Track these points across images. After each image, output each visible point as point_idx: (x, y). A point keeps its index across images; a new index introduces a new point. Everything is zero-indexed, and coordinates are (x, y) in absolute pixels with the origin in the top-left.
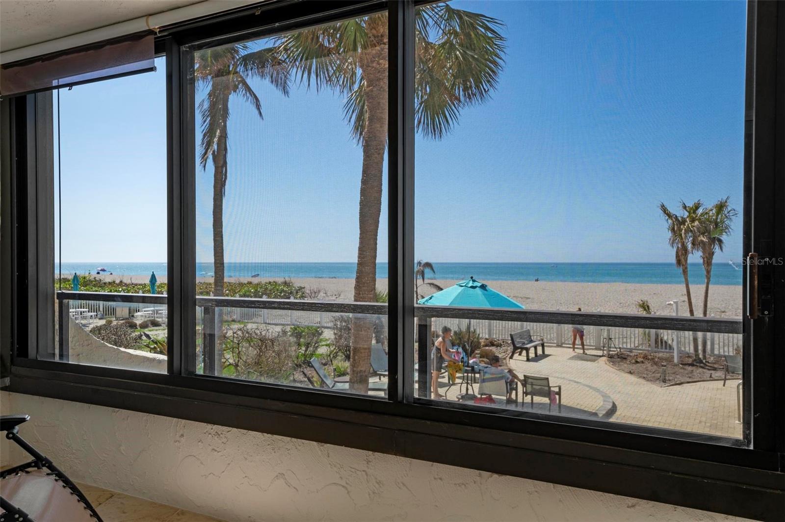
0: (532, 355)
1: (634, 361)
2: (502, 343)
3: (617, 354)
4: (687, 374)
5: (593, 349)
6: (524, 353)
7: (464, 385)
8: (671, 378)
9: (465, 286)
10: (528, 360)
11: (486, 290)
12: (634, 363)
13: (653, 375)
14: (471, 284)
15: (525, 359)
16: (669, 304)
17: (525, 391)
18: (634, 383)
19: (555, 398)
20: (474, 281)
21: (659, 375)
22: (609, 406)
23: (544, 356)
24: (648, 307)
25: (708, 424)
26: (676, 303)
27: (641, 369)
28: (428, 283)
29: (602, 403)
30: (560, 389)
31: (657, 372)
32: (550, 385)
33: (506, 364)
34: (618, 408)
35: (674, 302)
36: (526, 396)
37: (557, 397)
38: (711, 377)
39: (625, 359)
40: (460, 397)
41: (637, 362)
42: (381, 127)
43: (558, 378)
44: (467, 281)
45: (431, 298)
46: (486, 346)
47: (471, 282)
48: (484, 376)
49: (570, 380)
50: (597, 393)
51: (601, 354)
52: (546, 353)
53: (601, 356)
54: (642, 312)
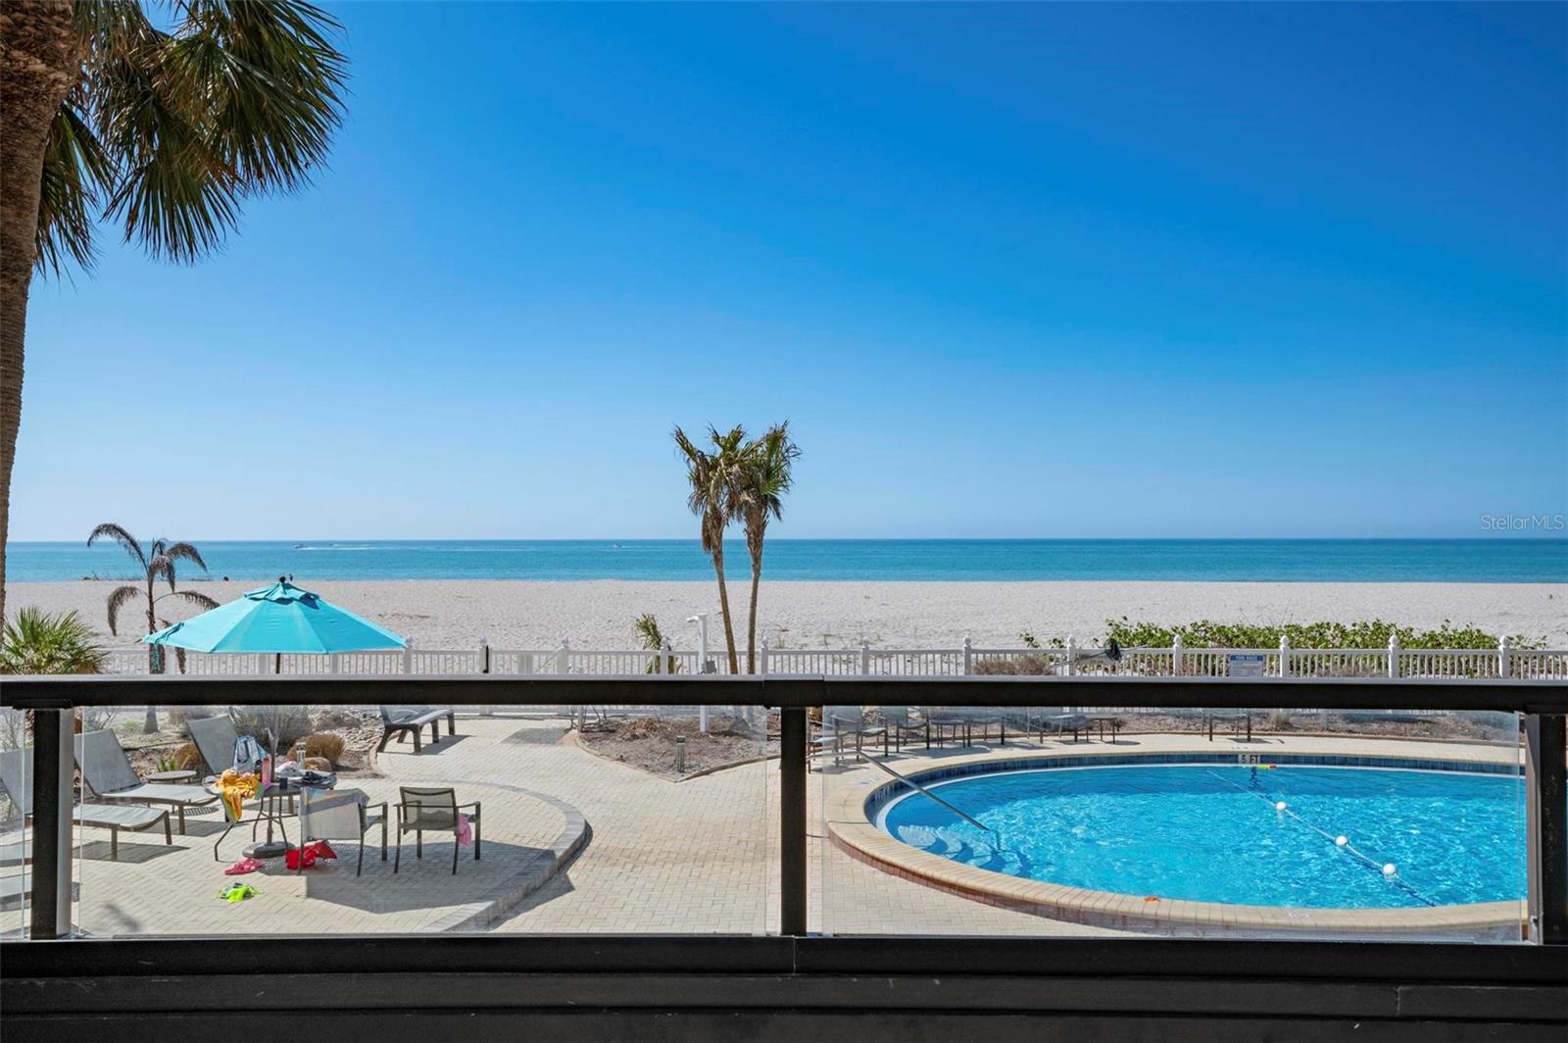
0: (426, 738)
1: (628, 735)
2: (362, 719)
3: (598, 724)
4: (722, 751)
5: (552, 717)
6: (410, 735)
7: (263, 825)
8: (693, 763)
9: (264, 599)
10: (418, 749)
11: (317, 608)
12: (629, 740)
13: (662, 760)
14: (279, 594)
15: (412, 748)
16: (691, 621)
17: (402, 821)
18: (628, 780)
19: (467, 831)
20: (287, 587)
21: (673, 758)
22: (578, 832)
23: (453, 738)
24: (654, 627)
25: (752, 845)
26: (703, 618)
27: (641, 750)
28: (182, 593)
29: (564, 827)
30: (478, 806)
31: (669, 753)
32: (457, 805)
33: (369, 764)
34: (594, 834)
35: (700, 617)
36: (405, 833)
37: (472, 826)
38: (760, 754)
39: (614, 731)
40: (252, 852)
41: (635, 737)
42: (19, 215)
43: (479, 784)
44: (271, 588)
45: (176, 629)
46: (325, 726)
47: (281, 589)
48: (309, 797)
49: (501, 788)
50: (556, 808)
51: (569, 727)
52: (457, 732)
53: (567, 731)
54: (644, 638)
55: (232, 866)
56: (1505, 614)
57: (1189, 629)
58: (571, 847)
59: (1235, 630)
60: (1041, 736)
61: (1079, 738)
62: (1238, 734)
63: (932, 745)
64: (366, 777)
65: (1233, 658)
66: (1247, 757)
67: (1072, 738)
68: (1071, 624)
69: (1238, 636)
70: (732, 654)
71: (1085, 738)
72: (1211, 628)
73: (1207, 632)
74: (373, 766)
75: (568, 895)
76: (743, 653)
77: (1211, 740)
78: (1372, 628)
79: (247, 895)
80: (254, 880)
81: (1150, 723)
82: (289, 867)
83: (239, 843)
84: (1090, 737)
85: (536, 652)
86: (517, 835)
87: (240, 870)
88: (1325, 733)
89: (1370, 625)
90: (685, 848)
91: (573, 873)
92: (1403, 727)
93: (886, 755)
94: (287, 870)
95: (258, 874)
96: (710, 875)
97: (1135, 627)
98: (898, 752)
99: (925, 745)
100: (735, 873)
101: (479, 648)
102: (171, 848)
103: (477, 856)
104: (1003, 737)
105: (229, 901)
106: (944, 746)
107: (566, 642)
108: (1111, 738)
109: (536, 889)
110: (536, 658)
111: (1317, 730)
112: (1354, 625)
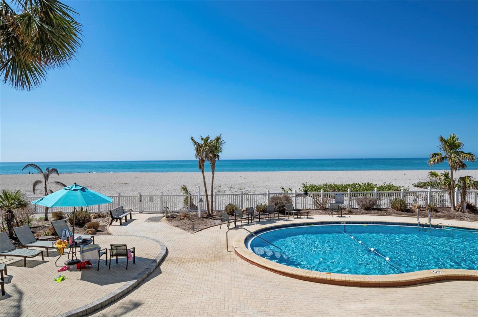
0: (123, 221)
1: (179, 219)
2: (106, 215)
3: (171, 215)
4: (204, 223)
5: (159, 213)
6: (119, 221)
7: (71, 255)
8: (197, 227)
9: (69, 189)
10: (121, 225)
12: (179, 220)
13: (188, 227)
14: (74, 188)
15: (119, 224)
16: (196, 188)
17: (111, 254)
18: (179, 233)
19: (131, 255)
20: (77, 186)
21: (191, 226)
22: (164, 252)
23: (132, 220)
24: (186, 188)
25: (213, 255)
26: (199, 187)
27: (183, 223)
29: (160, 251)
31: (190, 224)
32: (128, 249)
33: (107, 229)
34: (169, 252)
36: (112, 258)
38: (215, 224)
39: (175, 218)
40: (67, 263)
41: (181, 219)
43: (137, 236)
44: (72, 186)
45: (42, 199)
46: (95, 218)
47: (75, 186)
48: (83, 248)
49: (143, 237)
50: (158, 244)
51: (163, 216)
52: (133, 218)
53: (162, 217)
54: (184, 191)
55: (60, 269)
56: (395, 179)
57: (322, 185)
58: (162, 258)
59: (334, 185)
60: (289, 216)
61: (299, 217)
62: (339, 215)
63: (261, 220)
64: (105, 234)
65: (336, 194)
66: (343, 222)
67: (297, 217)
68: (292, 183)
69: (335, 187)
70: (207, 195)
71: (300, 217)
72: (328, 185)
73: (327, 186)
74: (108, 230)
75: (160, 275)
76: (210, 195)
77: (332, 217)
78: (367, 184)
79: (63, 280)
80: (66, 274)
81: (316, 212)
82: (77, 268)
83: (64, 260)
84: (301, 216)
85: (154, 196)
86: (146, 254)
87: (62, 270)
88: (360, 214)
89: (366, 183)
90: (195, 257)
91: (162, 267)
92: (380, 212)
93: (249, 224)
94: (77, 269)
95: (68, 271)
96: (202, 266)
97: (309, 185)
98: (252, 222)
99: (258, 220)
100: (209, 265)
101: (139, 195)
102: (43, 262)
103: (134, 263)
104: (279, 217)
105: (57, 282)
106: (264, 220)
107: (162, 193)
108: (306, 217)
109: (151, 273)
110: (154, 197)
111: (358, 213)
112: (362, 184)
